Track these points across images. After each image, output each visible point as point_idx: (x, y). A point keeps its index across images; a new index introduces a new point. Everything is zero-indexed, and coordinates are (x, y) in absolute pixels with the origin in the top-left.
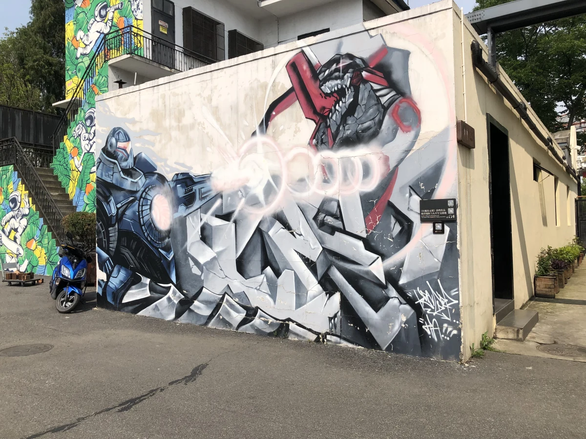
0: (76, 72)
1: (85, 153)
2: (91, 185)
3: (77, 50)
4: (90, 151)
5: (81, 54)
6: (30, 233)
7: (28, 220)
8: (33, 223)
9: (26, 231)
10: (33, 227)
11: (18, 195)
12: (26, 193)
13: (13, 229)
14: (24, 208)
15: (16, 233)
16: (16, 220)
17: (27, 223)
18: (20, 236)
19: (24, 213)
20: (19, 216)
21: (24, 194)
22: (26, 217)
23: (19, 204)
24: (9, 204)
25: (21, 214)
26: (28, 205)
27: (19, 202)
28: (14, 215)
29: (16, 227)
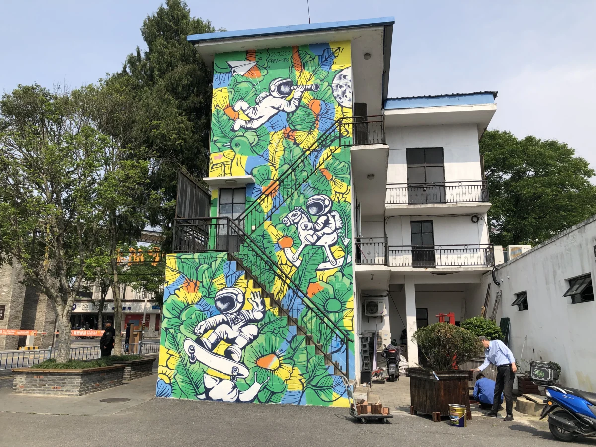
0: (231, 145)
1: (306, 246)
2: (319, 284)
3: (234, 121)
4: (317, 244)
5: (241, 127)
6: (265, 345)
7: (260, 328)
8: (273, 332)
9: (255, 343)
10: (273, 337)
11: (237, 293)
12: (255, 292)
13: (223, 339)
14: (250, 312)
15: (232, 345)
16: (231, 328)
17: (259, 332)
18: (242, 349)
19: (251, 318)
20: (240, 321)
21: (252, 292)
22: (256, 324)
23: (239, 306)
24: (215, 304)
25: (245, 319)
26: (261, 307)
27: (239, 303)
28: (226, 320)
29: (231, 337)
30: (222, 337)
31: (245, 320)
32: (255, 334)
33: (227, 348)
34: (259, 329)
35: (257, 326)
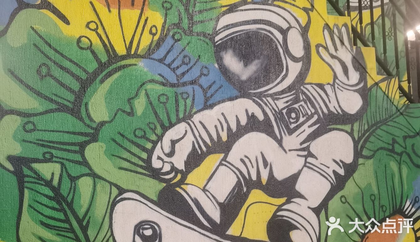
6: (376, 192)
7: (360, 139)
8: (392, 151)
9: (350, 188)
10: (394, 166)
11: (285, 26)
12: (336, 25)
13: (258, 184)
14: (328, 88)
15: (288, 202)
16: (280, 142)
17: (358, 154)
18: (317, 211)
19: (332, 109)
20: (302, 120)
21: (327, 26)
22: (348, 128)
23: (294, 69)
24: (219, 60)
25: (316, 112)
26: (354, 76)
27: (295, 60)
28: (261, 117)
29: (280, 175)
30: (254, 178)
31: (316, 117)
32: (349, 159)
33: (275, 216)
34: (356, 143)
35: (351, 134)
